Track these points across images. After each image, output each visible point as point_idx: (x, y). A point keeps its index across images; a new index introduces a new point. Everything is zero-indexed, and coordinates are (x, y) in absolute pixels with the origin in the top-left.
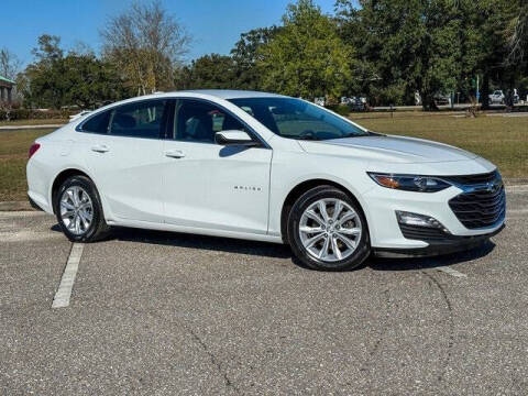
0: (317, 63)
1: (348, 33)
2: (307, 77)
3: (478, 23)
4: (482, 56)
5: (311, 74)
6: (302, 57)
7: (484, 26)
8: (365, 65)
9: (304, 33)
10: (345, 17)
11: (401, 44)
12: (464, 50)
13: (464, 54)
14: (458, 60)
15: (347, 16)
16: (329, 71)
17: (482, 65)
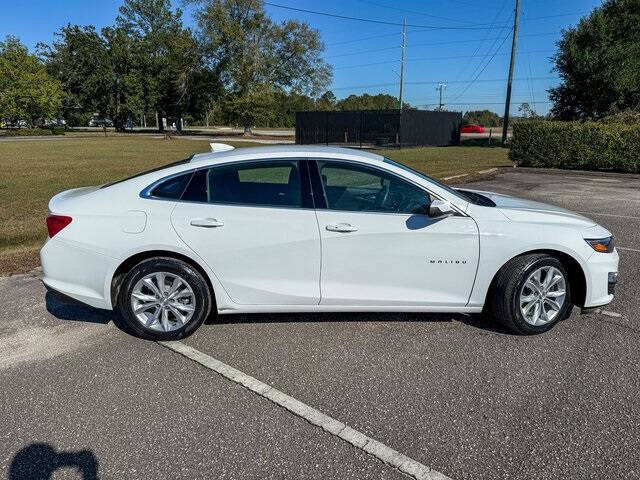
0: (33, 92)
1: (52, 70)
2: (24, 103)
3: (154, 74)
4: (160, 96)
5: (28, 101)
6: (17, 86)
7: (159, 76)
8: (70, 96)
9: (16, 67)
10: (45, 58)
11: (98, 83)
12: (146, 91)
13: (146, 94)
14: (142, 98)
15: (49, 56)
16: (44, 100)
17: (160, 102)
